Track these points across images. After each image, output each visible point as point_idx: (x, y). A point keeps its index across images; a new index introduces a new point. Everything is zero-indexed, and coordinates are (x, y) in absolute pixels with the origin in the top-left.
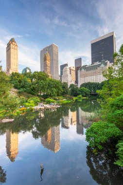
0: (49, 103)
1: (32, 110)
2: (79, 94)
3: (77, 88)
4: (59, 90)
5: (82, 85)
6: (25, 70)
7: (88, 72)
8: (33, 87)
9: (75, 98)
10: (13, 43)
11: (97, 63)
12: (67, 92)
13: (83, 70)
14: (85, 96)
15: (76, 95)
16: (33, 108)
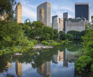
0: (44, 44)
1: (32, 49)
2: (66, 39)
3: (65, 34)
4: (51, 34)
5: (68, 32)
6: (26, 21)
7: (73, 23)
8: (33, 33)
9: (63, 42)
10: (19, 5)
11: (79, 18)
12: (57, 36)
13: (69, 21)
14: (70, 40)
15: (64, 39)
16: (33, 47)
